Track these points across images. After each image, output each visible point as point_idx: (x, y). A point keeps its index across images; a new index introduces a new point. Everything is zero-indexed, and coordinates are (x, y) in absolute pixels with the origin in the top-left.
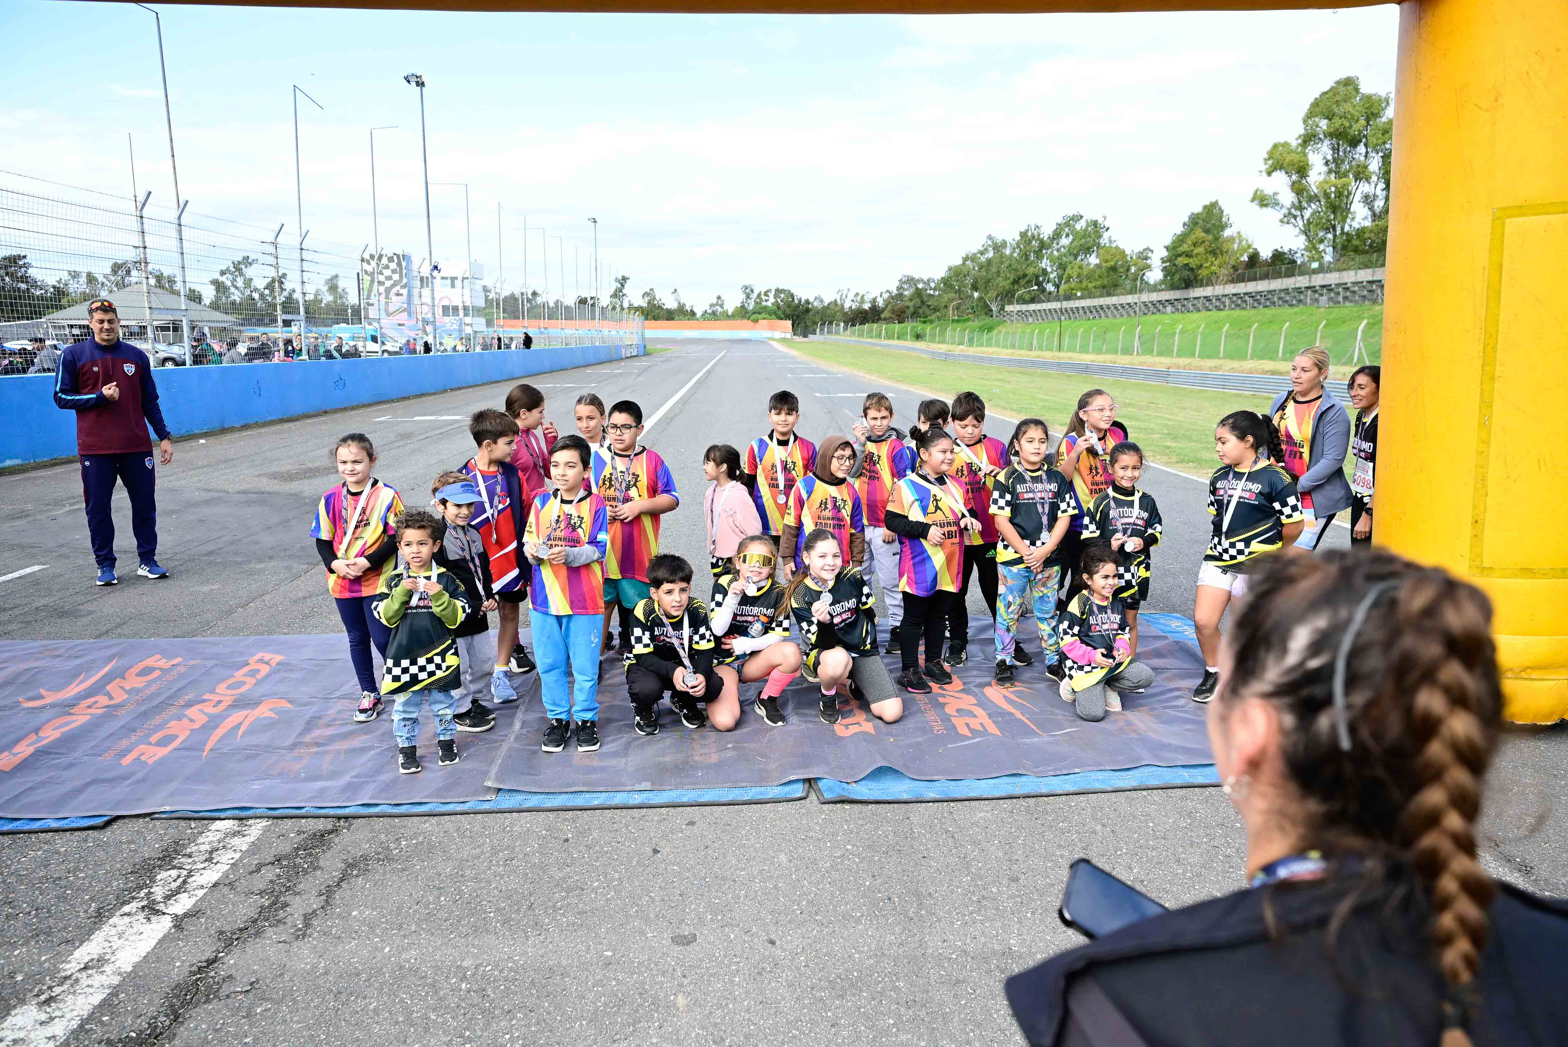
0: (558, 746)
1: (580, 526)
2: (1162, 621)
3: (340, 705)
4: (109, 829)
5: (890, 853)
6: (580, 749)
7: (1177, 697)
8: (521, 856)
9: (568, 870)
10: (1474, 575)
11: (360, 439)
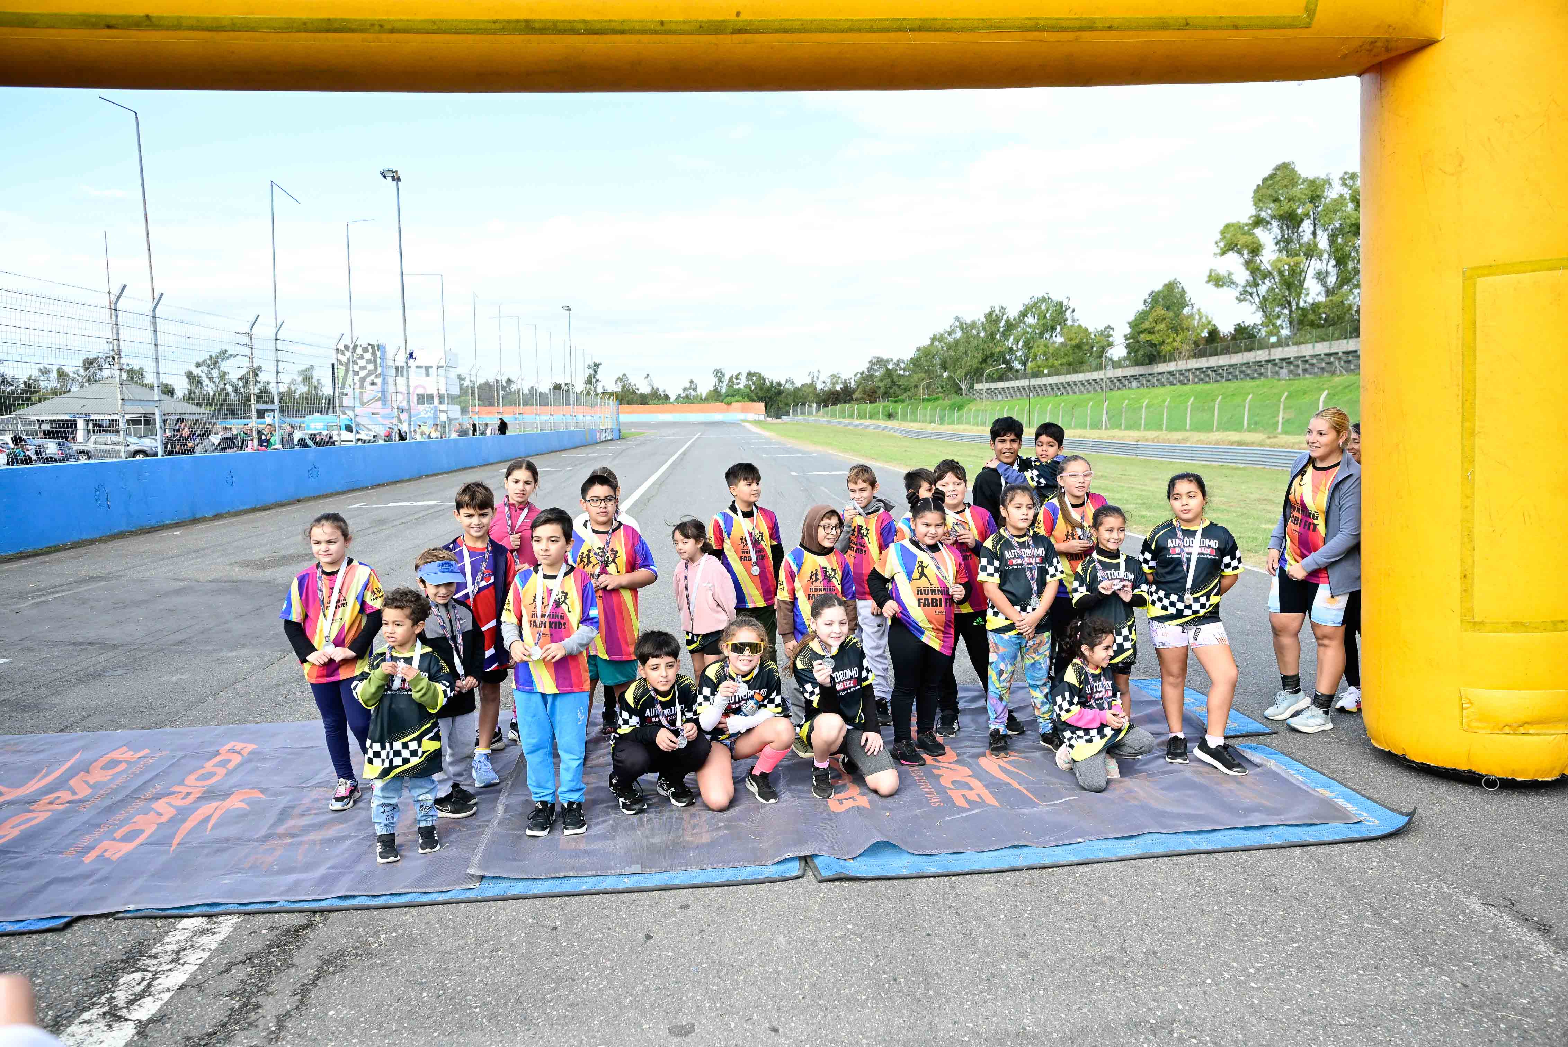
0: (543, 830)
1: (564, 602)
3: (315, 794)
4: (69, 931)
5: (894, 931)
6: (566, 832)
8: (507, 947)
9: (557, 959)
10: (1466, 630)
11: (335, 518)
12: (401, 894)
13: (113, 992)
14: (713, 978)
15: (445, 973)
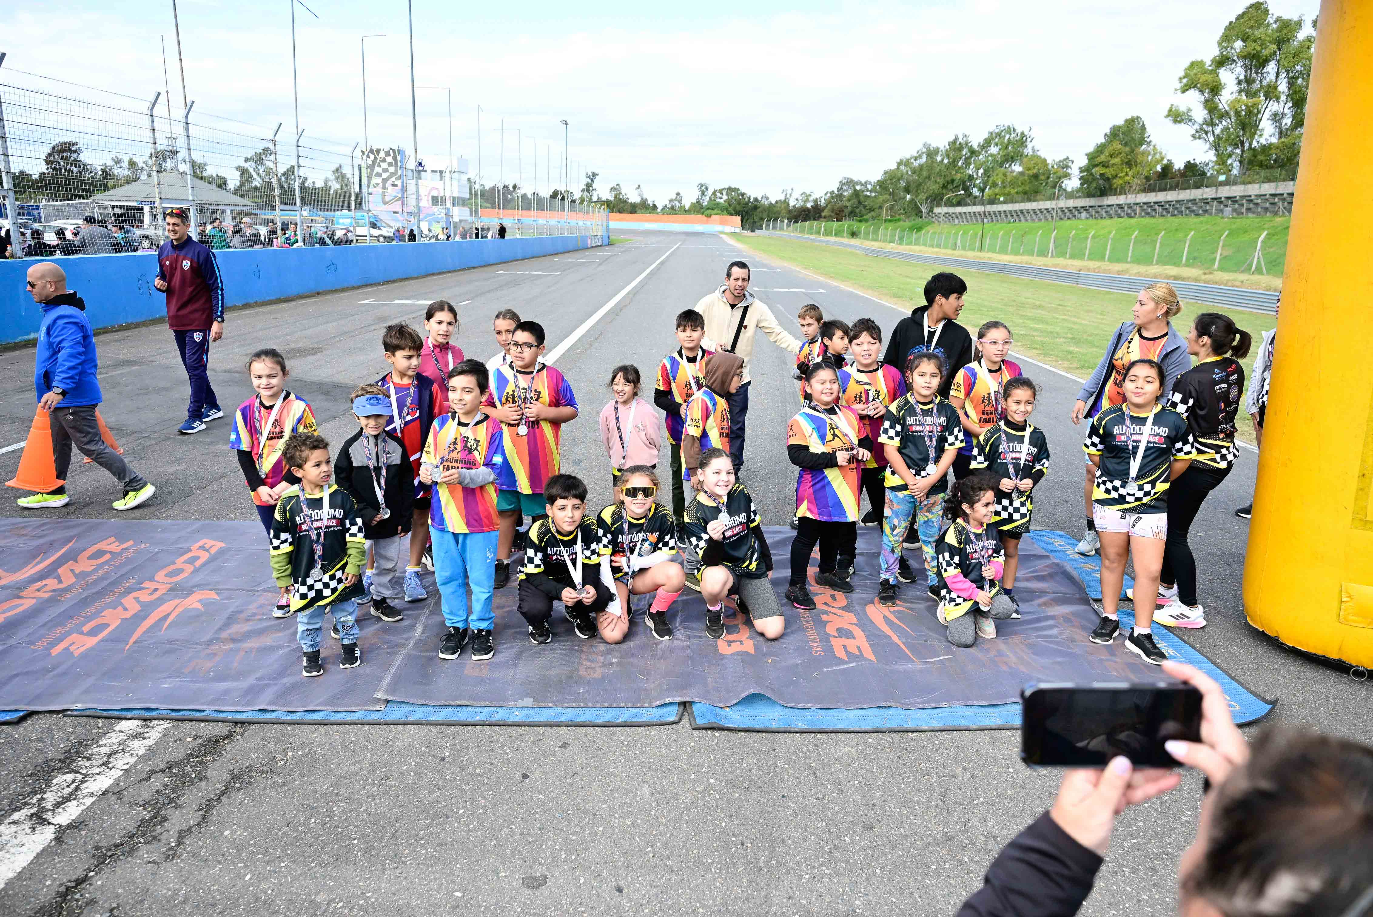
0: (453, 653)
1: (476, 449)
2: (1045, 539)
3: (262, 599)
5: (752, 790)
6: (474, 658)
7: (1051, 627)
8: (396, 775)
9: (438, 793)
10: (1356, 528)
11: (273, 354)
12: (314, 711)
13: (45, 793)
14: (575, 826)
15: (335, 799)
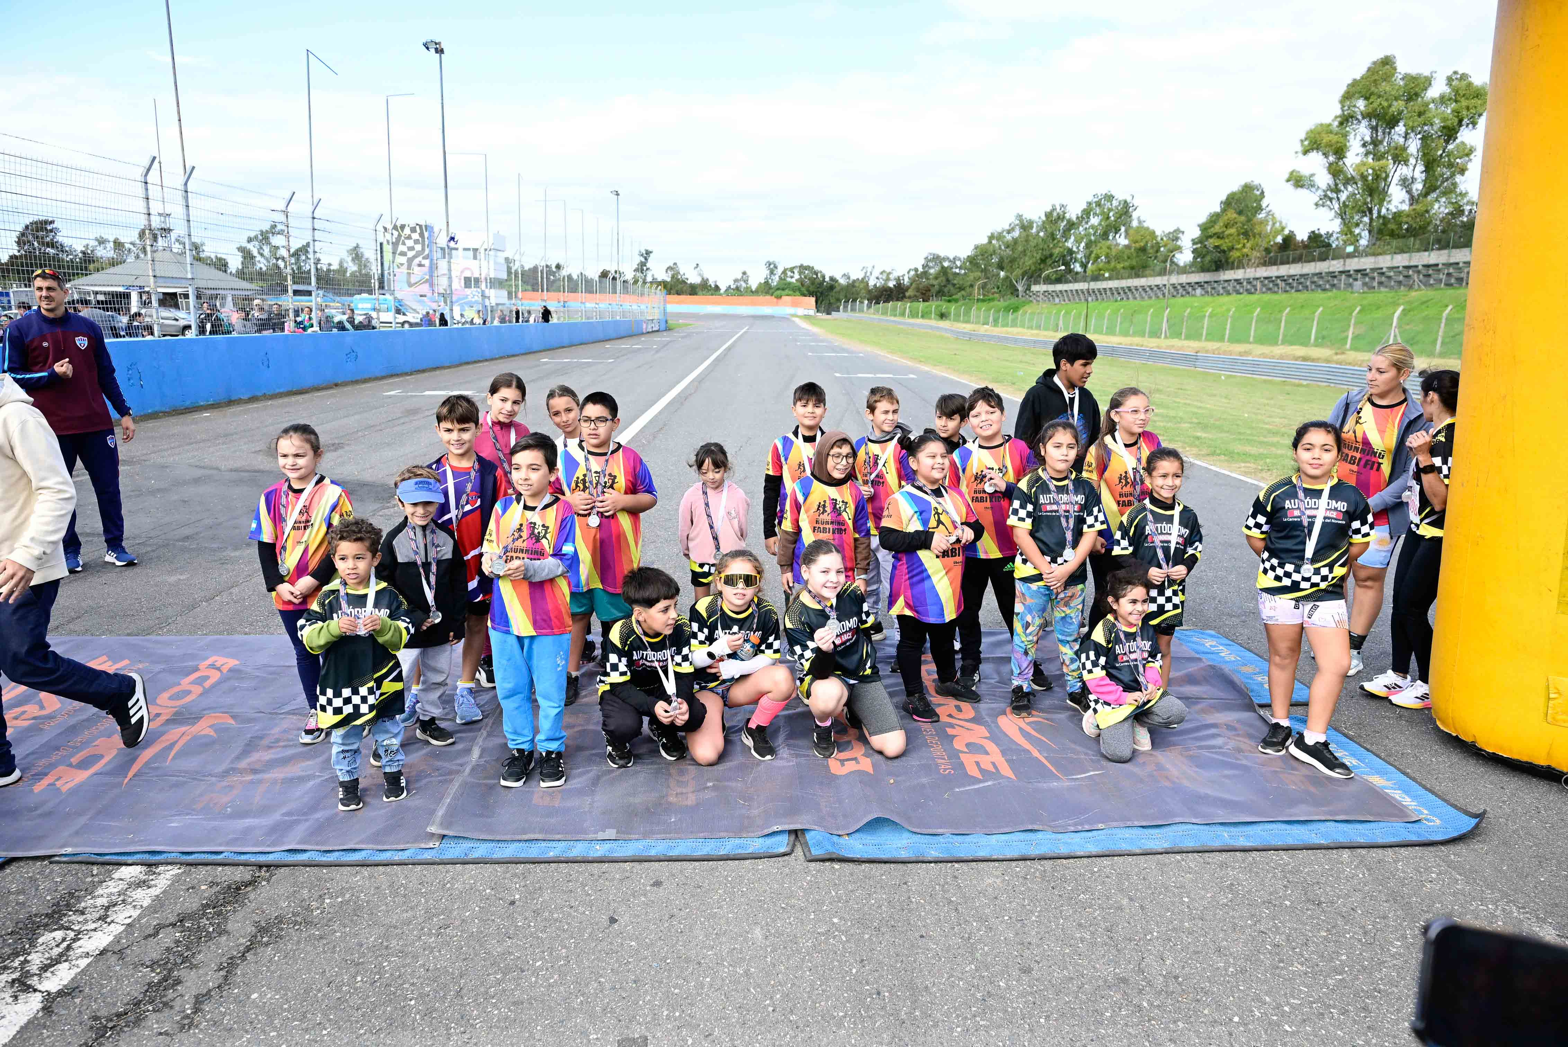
0: (518, 780)
1: (544, 537)
2: (1195, 639)
3: (291, 721)
5: (883, 930)
6: (543, 784)
7: (1214, 736)
8: (457, 923)
9: (509, 942)
10: (1563, 613)
11: (304, 430)
12: (355, 850)
13: (29, 954)
14: (677, 977)
15: (384, 952)
